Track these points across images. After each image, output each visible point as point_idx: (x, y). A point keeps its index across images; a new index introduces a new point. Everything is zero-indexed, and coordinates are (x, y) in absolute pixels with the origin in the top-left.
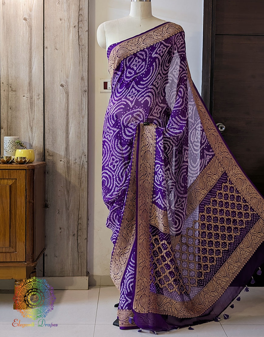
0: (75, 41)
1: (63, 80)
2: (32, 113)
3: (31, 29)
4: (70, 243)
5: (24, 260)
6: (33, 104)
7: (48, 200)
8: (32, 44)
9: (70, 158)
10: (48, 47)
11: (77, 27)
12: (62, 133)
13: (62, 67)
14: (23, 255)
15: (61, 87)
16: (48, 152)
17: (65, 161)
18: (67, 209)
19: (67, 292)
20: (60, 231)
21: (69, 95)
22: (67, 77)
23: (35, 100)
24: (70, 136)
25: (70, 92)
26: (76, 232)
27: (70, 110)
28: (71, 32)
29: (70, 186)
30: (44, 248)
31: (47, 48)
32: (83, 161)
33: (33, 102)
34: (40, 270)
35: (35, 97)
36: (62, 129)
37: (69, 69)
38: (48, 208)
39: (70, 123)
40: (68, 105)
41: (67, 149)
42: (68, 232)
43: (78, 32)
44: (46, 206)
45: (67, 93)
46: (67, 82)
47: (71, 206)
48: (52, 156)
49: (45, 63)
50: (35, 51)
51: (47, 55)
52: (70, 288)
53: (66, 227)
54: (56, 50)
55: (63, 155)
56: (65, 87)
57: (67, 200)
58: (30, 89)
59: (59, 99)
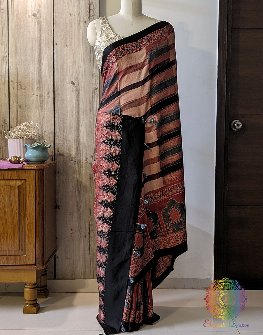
1: (73, 77)
2: (42, 111)
3: (40, 26)
4: (82, 244)
5: (34, 263)
6: (43, 103)
7: (59, 200)
8: (42, 40)
9: (81, 158)
10: (58, 44)
11: (87, 23)
12: (72, 132)
13: (73, 63)
14: (33, 258)
15: (71, 85)
16: (58, 151)
17: (76, 161)
18: (79, 210)
19: (78, 295)
20: (72, 232)
21: (80, 93)
22: (78, 74)
23: (45, 98)
24: (81, 135)
25: (81, 89)
26: (87, 234)
27: (80, 108)
28: (82, 27)
29: (81, 186)
30: (55, 250)
31: (56, 44)
33: (42, 100)
34: (51, 272)
35: (45, 95)
36: (73, 127)
37: (80, 66)
38: (58, 209)
39: (81, 122)
40: (79, 103)
41: (78, 148)
42: (79, 233)
44: (56, 207)
45: (78, 91)
46: (77, 79)
47: (82, 206)
48: (63, 155)
49: (55, 60)
50: (45, 48)
51: (57, 52)
52: (81, 290)
53: (78, 228)
54: (66, 46)
55: (74, 155)
56: (75, 84)
57: (78, 200)
58: (40, 87)
59: (69, 97)
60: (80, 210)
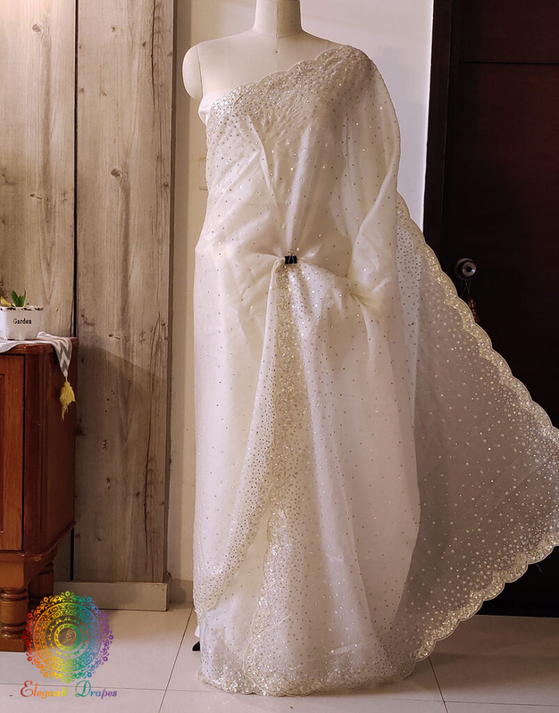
0: (144, 76)
1: (117, 160)
2: (49, 232)
3: (49, 51)
4: (129, 511)
6: (53, 213)
7: (83, 417)
8: (52, 82)
9: (132, 331)
10: (85, 90)
11: (148, 47)
12: (113, 276)
13: (116, 132)
14: (17, 538)
15: (113, 177)
16: (83, 316)
17: (120, 337)
18: (124, 438)
20: (108, 485)
21: (131, 195)
22: (127, 154)
23: (57, 205)
24: (132, 282)
25: (132, 187)
26: (141, 489)
27: (131, 227)
28: (137, 56)
29: (131, 389)
30: (72, 521)
31: (82, 90)
32: (159, 337)
33: (51, 209)
34: (64, 567)
35: (57, 198)
36: (114, 267)
37: (131, 137)
38: (81, 437)
39: (132, 254)
40: (127, 216)
41: (124, 309)
42: (124, 489)
43: (152, 56)
44: (78, 432)
45: (126, 190)
46: (125, 166)
47: (131, 432)
48: (93, 324)
49: (78, 123)
50: (57, 98)
51: (83, 107)
52: (126, 606)
53: (122, 476)
54: (102, 95)
55: (116, 324)
56: (121, 175)
57: (123, 420)
58: (46, 181)
59: (107, 203)
60: (126, 440)
